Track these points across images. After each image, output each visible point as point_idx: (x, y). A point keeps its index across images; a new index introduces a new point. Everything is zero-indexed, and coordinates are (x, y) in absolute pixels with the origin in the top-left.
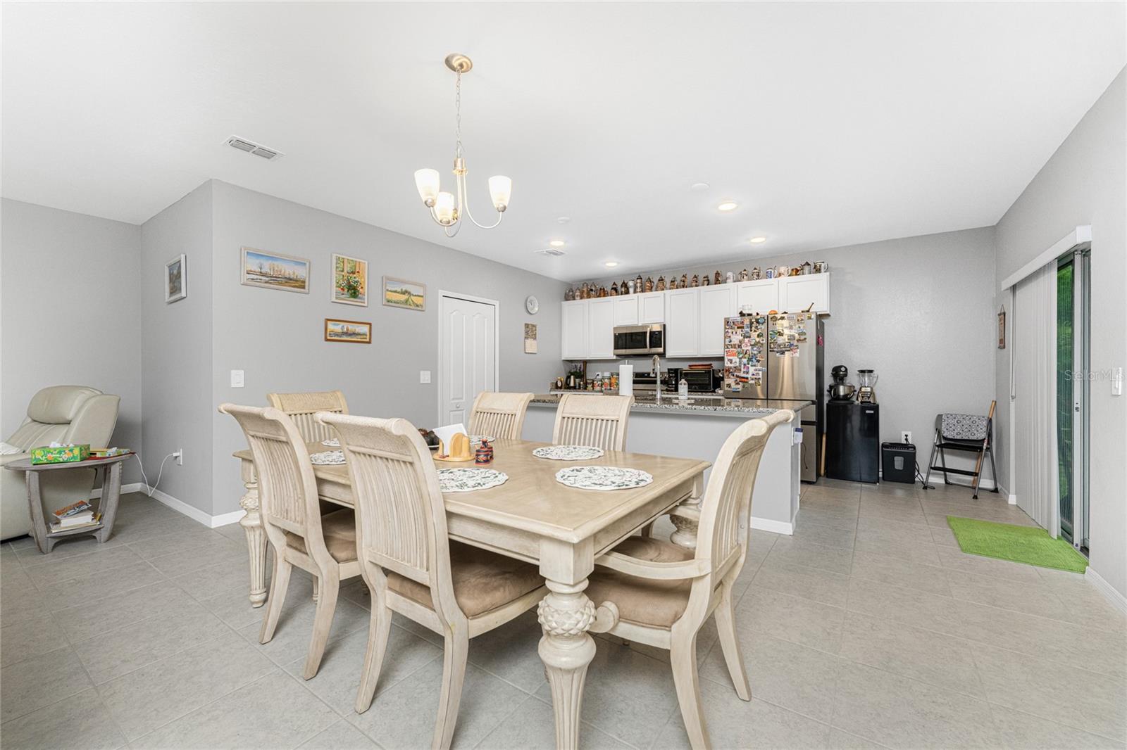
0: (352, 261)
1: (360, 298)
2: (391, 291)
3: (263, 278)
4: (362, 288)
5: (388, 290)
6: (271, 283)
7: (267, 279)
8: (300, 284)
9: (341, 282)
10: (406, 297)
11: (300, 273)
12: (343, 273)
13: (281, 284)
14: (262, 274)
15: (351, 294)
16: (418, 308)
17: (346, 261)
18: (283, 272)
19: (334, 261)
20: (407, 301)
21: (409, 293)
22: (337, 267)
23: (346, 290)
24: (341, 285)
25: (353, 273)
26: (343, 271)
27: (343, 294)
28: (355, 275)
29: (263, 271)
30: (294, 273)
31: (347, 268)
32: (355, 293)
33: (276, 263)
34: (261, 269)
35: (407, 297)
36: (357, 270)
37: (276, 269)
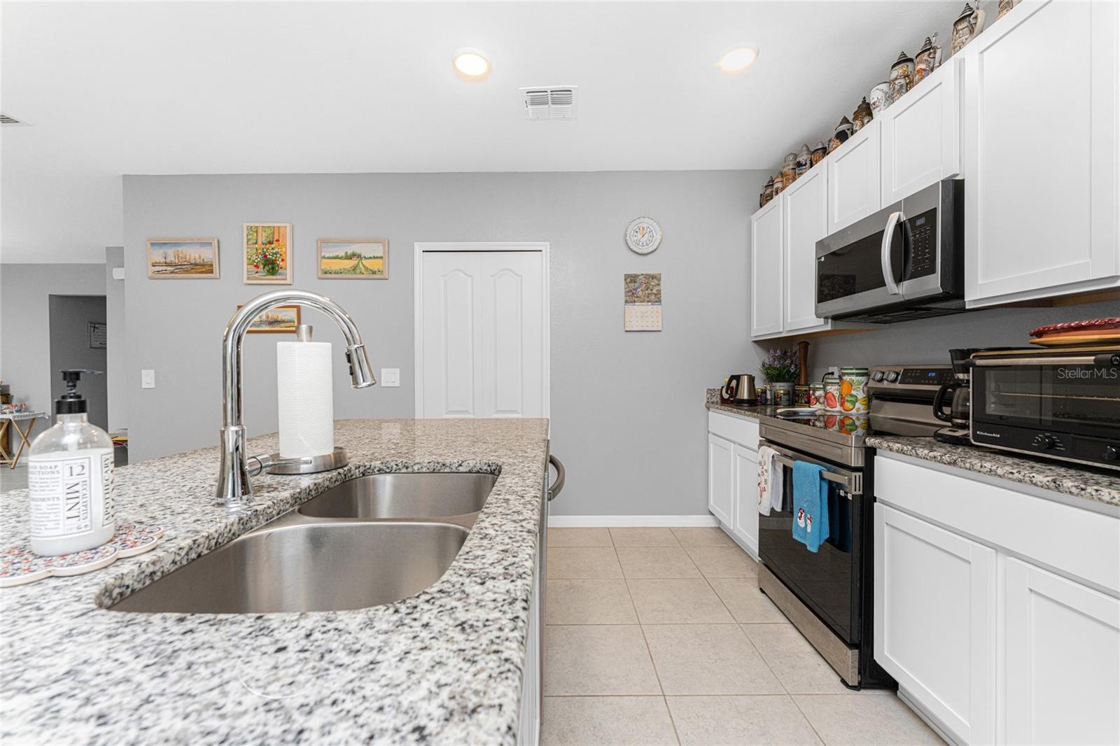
0: (269, 227)
1: (280, 274)
2: (329, 258)
3: (169, 268)
4: (283, 260)
5: (324, 258)
6: (176, 273)
7: (172, 269)
8: (205, 268)
9: (255, 257)
10: (354, 262)
11: (207, 254)
12: (257, 246)
13: (187, 272)
14: (167, 264)
15: (268, 271)
16: (374, 276)
17: (260, 230)
18: (188, 257)
19: (245, 232)
20: (354, 269)
21: (359, 256)
22: (248, 240)
23: (262, 266)
24: (254, 261)
25: (270, 243)
26: (256, 243)
27: (257, 272)
28: (273, 246)
29: (168, 260)
30: (200, 256)
31: (262, 238)
32: (273, 268)
33: (180, 249)
34: (165, 258)
35: (356, 262)
36: (276, 238)
37: (181, 255)
